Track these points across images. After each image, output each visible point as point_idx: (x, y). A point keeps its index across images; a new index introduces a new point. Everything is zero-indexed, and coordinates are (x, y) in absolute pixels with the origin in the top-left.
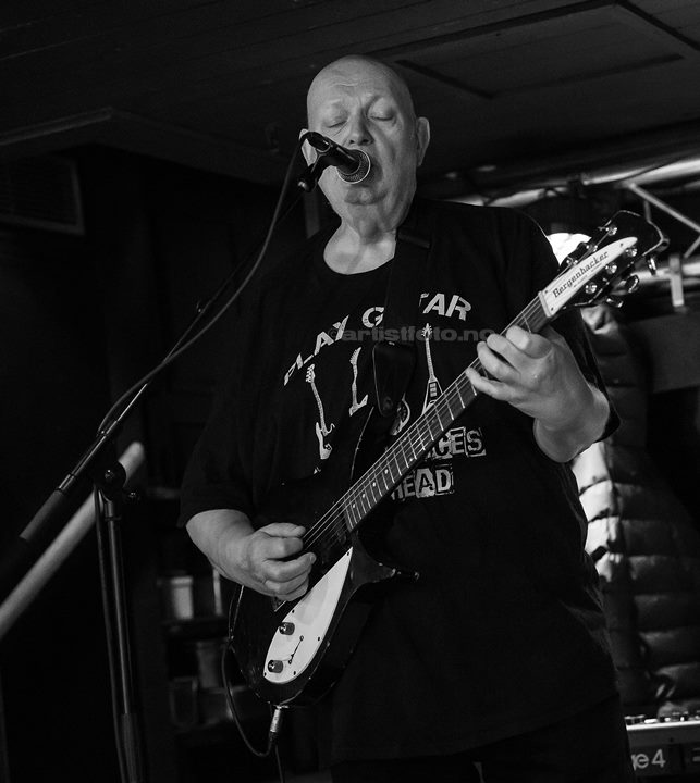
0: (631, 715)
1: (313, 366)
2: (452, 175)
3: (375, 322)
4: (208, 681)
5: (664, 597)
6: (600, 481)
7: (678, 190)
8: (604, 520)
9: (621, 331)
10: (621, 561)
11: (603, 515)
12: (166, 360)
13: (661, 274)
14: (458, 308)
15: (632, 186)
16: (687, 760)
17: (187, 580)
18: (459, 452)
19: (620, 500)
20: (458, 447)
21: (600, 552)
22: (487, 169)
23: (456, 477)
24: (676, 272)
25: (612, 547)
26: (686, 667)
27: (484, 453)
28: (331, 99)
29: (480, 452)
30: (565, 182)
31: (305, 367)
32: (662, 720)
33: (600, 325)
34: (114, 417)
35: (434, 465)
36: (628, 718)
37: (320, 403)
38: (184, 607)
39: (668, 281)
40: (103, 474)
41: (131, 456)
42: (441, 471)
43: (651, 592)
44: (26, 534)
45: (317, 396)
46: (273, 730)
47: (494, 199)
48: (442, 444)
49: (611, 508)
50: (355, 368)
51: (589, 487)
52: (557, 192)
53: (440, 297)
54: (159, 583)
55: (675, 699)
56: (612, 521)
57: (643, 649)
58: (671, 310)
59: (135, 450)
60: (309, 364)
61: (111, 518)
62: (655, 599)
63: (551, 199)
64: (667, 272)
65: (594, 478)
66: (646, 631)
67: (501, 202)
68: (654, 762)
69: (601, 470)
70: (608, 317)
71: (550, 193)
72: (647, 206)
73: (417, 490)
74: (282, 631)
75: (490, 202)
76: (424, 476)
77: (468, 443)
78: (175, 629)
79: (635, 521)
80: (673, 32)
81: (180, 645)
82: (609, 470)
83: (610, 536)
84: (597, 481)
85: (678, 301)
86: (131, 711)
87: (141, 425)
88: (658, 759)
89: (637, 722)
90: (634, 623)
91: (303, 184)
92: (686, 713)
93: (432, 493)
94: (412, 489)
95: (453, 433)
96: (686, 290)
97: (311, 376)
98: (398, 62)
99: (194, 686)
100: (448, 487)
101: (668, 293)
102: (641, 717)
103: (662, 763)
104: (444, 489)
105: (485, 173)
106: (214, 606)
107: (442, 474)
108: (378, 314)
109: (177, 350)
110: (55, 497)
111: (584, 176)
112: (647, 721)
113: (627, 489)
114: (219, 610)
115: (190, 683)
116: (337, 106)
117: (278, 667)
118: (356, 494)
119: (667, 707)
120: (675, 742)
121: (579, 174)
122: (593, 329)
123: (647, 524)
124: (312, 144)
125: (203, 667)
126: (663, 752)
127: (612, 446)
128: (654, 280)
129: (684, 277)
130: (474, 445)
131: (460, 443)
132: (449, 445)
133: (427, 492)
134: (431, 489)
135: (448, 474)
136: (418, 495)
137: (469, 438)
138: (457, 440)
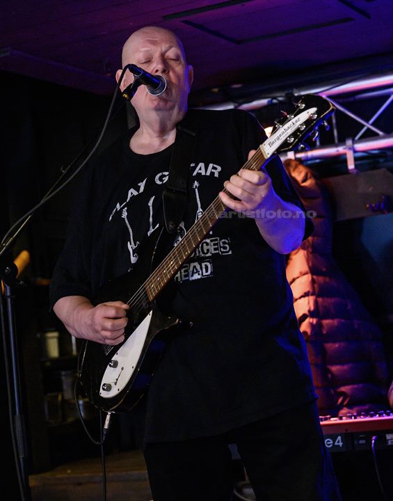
0: (323, 416)
1: (126, 208)
2: (216, 90)
3: (163, 181)
4: (68, 394)
5: (342, 344)
6: (304, 274)
7: (351, 99)
8: (307, 298)
9: (316, 184)
10: (317, 322)
11: (306, 295)
12: (42, 202)
13: (341, 149)
14: (213, 170)
15: (324, 97)
16: (356, 442)
17: (56, 334)
18: (216, 252)
19: (316, 286)
20: (215, 249)
21: (304, 317)
22: (235, 86)
23: (214, 267)
24: (350, 149)
25: (311, 314)
26: (355, 386)
27: (230, 253)
28: (142, 47)
29: (228, 252)
30: (284, 94)
31: (122, 209)
32: (341, 418)
33: (304, 180)
34: (11, 235)
35: (201, 260)
36: (320, 417)
37: (130, 230)
38: (54, 350)
39: (345, 154)
40: (4, 270)
41: (21, 260)
42: (205, 263)
43: (334, 342)
45: (129, 226)
46: (106, 427)
47: (241, 104)
48: (205, 247)
49: (311, 291)
50: (151, 208)
51: (298, 278)
52: (279, 100)
53: (202, 165)
54: (39, 335)
55: (350, 406)
56: (312, 299)
57: (330, 376)
58: (347, 171)
59: (24, 255)
60: (123, 208)
61: (9, 297)
62: (337, 345)
63: (276, 104)
64: (344, 149)
65: (301, 273)
66: (332, 365)
67: (245, 106)
68: (336, 444)
69: (305, 268)
70: (309, 175)
71: (275, 101)
73: (190, 275)
74: (110, 366)
75: (238, 106)
76: (195, 267)
77: (221, 247)
78: (48, 364)
79: (325, 299)
81: (51, 373)
82: (309, 267)
83: (310, 308)
85: (351, 166)
86: (20, 413)
88: (338, 442)
89: (326, 419)
90: (324, 360)
91: (125, 96)
92: (355, 414)
93: (199, 277)
94: (187, 276)
95: (211, 241)
96: (356, 159)
97: (125, 215)
98: (183, 22)
99: (60, 398)
100: (209, 272)
101: (345, 161)
102: (328, 416)
103: (341, 444)
104: (207, 274)
105: (235, 88)
106: (72, 350)
107: (206, 265)
108: (165, 176)
109: (49, 195)
111: (295, 90)
112: (332, 419)
113: (321, 279)
114: (75, 352)
115: (57, 396)
116: (147, 51)
117: (109, 388)
118: (154, 278)
119: (344, 411)
120: (349, 431)
121: (292, 89)
122: (300, 182)
123: (333, 300)
124: (131, 71)
125: (65, 387)
126: (342, 438)
127: (311, 253)
128: (337, 153)
129: (355, 152)
130: (225, 248)
131: (216, 247)
132: (210, 247)
133: (196, 277)
134: (199, 274)
135: (209, 266)
136: (191, 279)
137: (221, 244)
138: (214, 245)
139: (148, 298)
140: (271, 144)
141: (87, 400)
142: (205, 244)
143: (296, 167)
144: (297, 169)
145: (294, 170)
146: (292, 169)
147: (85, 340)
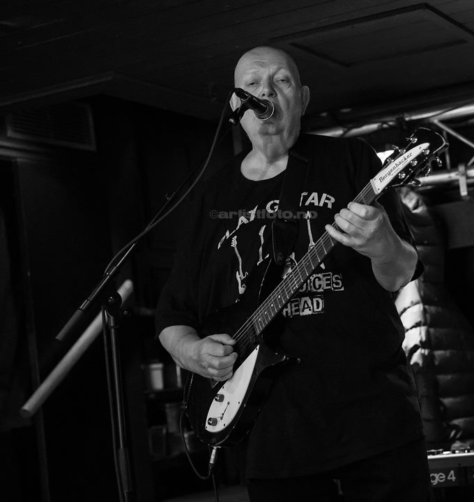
0: (435, 449)
1: (236, 237)
2: (324, 114)
3: (274, 210)
4: (173, 428)
5: (455, 376)
6: (416, 304)
7: (463, 124)
8: (418, 328)
9: (429, 211)
10: (429, 353)
11: (417, 325)
12: (147, 230)
13: (453, 176)
14: (327, 201)
15: (436, 121)
16: (469, 477)
17: (160, 366)
18: (328, 288)
19: (428, 316)
20: (327, 285)
21: (415, 348)
22: (345, 110)
23: (325, 303)
24: (463, 175)
25: (423, 345)
26: (468, 419)
27: (343, 289)
28: (250, 69)
29: (340, 288)
30: (394, 119)
31: (231, 238)
32: (454, 452)
33: (415, 208)
34: (114, 264)
35: (312, 295)
37: (240, 259)
38: (158, 382)
39: (458, 180)
40: (108, 300)
41: (125, 288)
42: (317, 299)
44: (60, 336)
45: (238, 255)
46: (212, 462)
47: (350, 129)
48: (317, 283)
49: (423, 321)
50: (262, 238)
51: (409, 307)
52: (389, 125)
53: (315, 195)
54: (142, 367)
55: (462, 439)
56: (423, 329)
57: (442, 408)
58: (459, 198)
59: (128, 285)
60: (233, 236)
61: (113, 327)
62: (449, 377)
63: (386, 129)
64: (457, 175)
65: (412, 302)
66: (444, 397)
67: (355, 131)
68: (449, 478)
69: (416, 297)
70: (420, 202)
71: (385, 126)
72: (444, 133)
73: (301, 311)
74: (216, 400)
75: (346, 132)
76: (306, 302)
77: (333, 283)
78: (152, 396)
79: (438, 329)
80: (460, 25)
81: (155, 406)
82: (421, 297)
83: (422, 338)
84: (414, 304)
85: (464, 192)
86: (124, 446)
87: (132, 270)
88: (451, 476)
89: (438, 453)
90: (437, 392)
91: (232, 121)
92: (469, 448)
93: (310, 313)
94: (297, 311)
95: (324, 276)
96: (469, 186)
97: (234, 243)
98: (291, 44)
99: (164, 431)
100: (320, 309)
101: (458, 187)
102: (441, 450)
103: (454, 478)
104: (318, 310)
105: (345, 113)
106: (176, 382)
107: (317, 301)
108: (276, 204)
109: (154, 222)
110: (78, 314)
111: (406, 115)
112: (444, 453)
113: (432, 309)
114: (179, 384)
115: (162, 430)
116: (254, 73)
117: (214, 422)
118: (261, 312)
119: (457, 444)
120: (462, 465)
121: (403, 114)
122: (411, 209)
123: (445, 330)
124: (237, 95)
125: (170, 420)
126: (454, 472)
127: (423, 282)
128: (449, 179)
129: (468, 178)
130: (337, 284)
131: (329, 282)
132: (322, 283)
133: (307, 312)
134: (310, 310)
135: (320, 301)
136: (302, 314)
137: (334, 279)
138: (327, 280)
139: (255, 332)
140: (382, 179)
141: (192, 433)
142: (317, 280)
143: (407, 194)
144: (408, 196)
145: (405, 197)
146: (402, 196)
147: (191, 373)
